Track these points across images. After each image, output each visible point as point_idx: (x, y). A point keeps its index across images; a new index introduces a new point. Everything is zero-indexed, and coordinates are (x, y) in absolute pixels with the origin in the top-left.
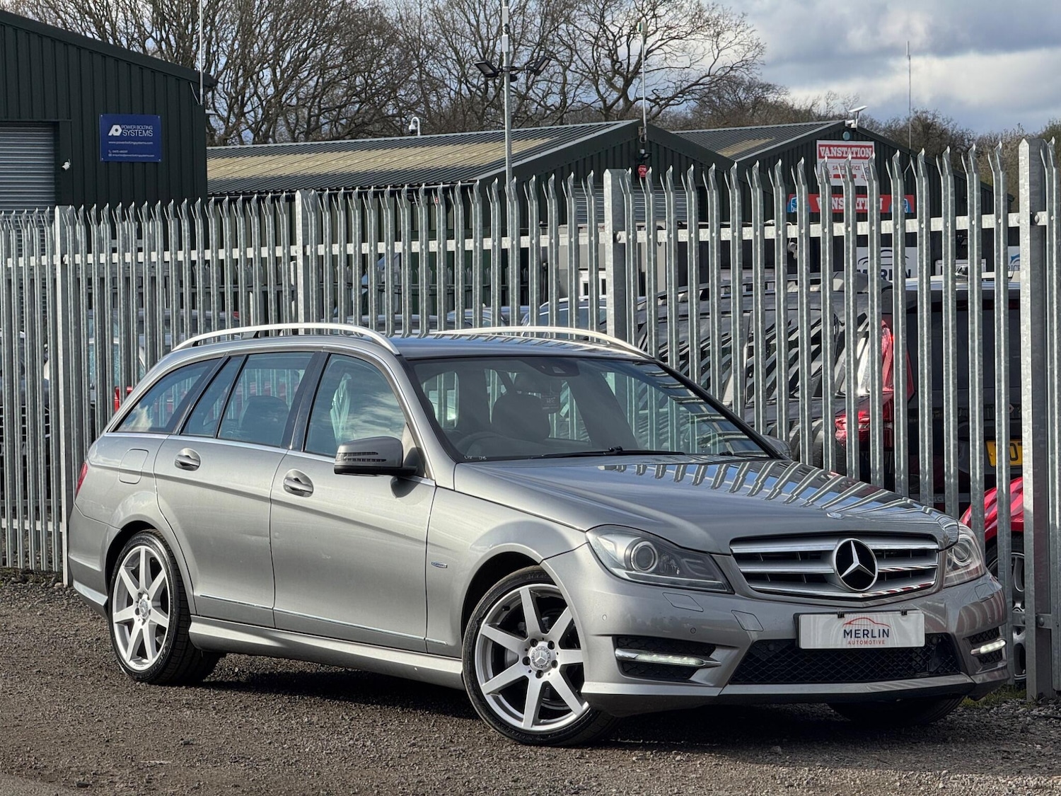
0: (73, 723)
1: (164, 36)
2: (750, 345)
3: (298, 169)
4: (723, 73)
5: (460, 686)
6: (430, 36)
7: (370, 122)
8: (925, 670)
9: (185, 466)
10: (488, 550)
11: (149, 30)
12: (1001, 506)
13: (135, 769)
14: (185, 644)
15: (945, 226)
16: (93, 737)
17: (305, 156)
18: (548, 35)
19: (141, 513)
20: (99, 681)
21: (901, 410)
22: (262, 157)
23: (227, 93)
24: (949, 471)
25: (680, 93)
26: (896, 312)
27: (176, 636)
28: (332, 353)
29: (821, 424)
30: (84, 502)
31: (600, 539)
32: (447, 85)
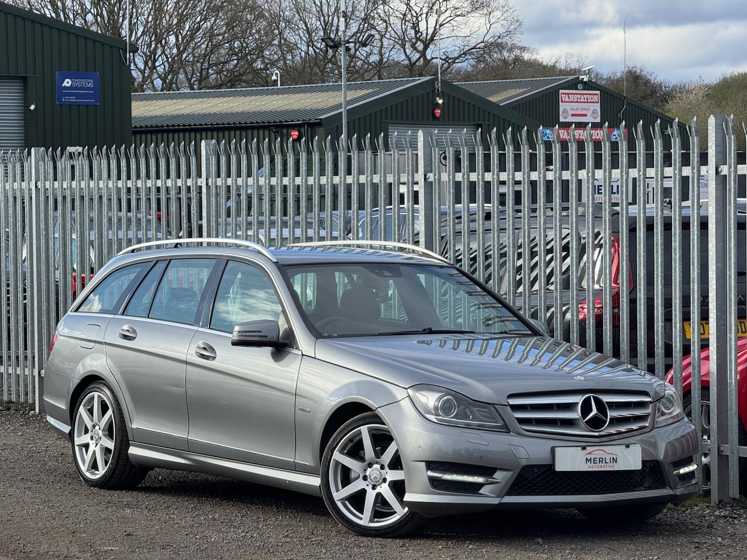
0: (49, 519)
1: (100, 12)
2: (519, 251)
3: (195, 109)
4: (493, 40)
5: (319, 494)
6: (287, 13)
7: (245, 73)
8: (641, 485)
9: (125, 337)
10: (339, 400)
11: (89, 7)
12: (694, 369)
13: (93, 553)
14: (125, 461)
15: (657, 174)
16: (63, 529)
17: (200, 100)
18: (370, 13)
19: (94, 369)
20: (64, 486)
21: (625, 301)
22: (169, 101)
23: (144, 53)
24: (658, 344)
25: (463, 54)
26: (622, 233)
27: (119, 456)
28: (229, 259)
29: (568, 309)
30: (54, 360)
31: (417, 394)
32: (299, 48)
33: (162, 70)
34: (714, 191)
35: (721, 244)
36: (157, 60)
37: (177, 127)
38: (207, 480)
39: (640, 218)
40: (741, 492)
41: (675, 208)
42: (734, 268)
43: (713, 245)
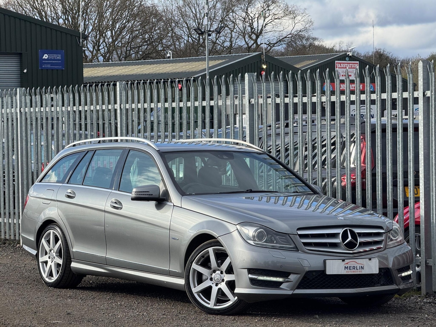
0: (21, 305)
1: (67, 17)
2: (306, 146)
4: (297, 33)
5: (183, 290)
6: (176, 18)
7: (152, 53)
8: (378, 283)
9: (69, 197)
10: (195, 232)
11: (61, 15)
12: (411, 214)
13: (46, 325)
14: (69, 271)
15: (388, 97)
16: (29, 311)
17: (124, 67)
18: (225, 17)
19: (51, 216)
20: (33, 286)
21: (369, 173)
22: (106, 68)
23: (92, 41)
24: (389, 199)
25: (279, 41)
26: (367, 133)
27: (65, 268)
28: (130, 150)
29: (335, 180)
30: (27, 212)
31: (242, 228)
32: (183, 38)
33: (103, 52)
34: (422, 107)
35: (426, 139)
36: (100, 46)
38: (119, 283)
39: (378, 125)
41: (399, 119)
43: (422, 139)
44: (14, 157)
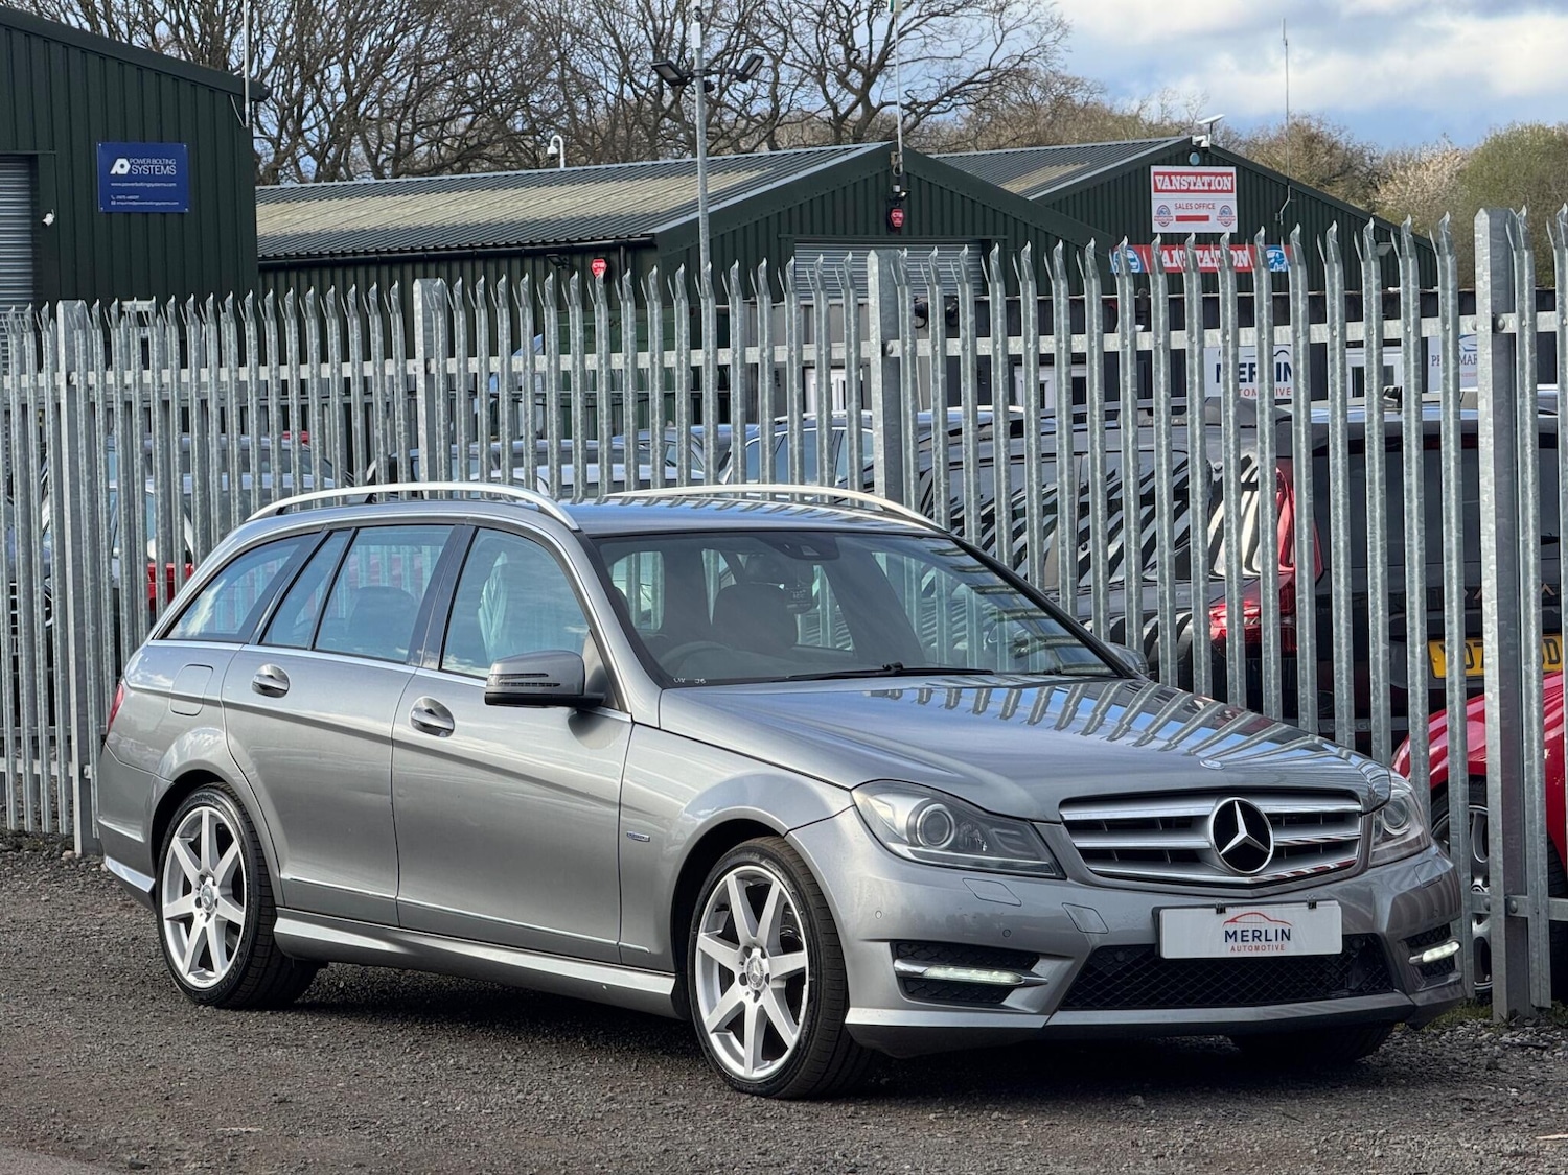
0: (114, 1071)
1: (183, 17)
2: (1083, 499)
3: (389, 218)
4: (1010, 65)
6: (576, 14)
7: (490, 142)
8: (1342, 987)
9: (265, 690)
10: (710, 816)
11: (160, 9)
12: (1453, 739)
13: (210, 1140)
14: (269, 949)
15: (1369, 335)
16: (146, 1092)
17: (400, 198)
18: (751, 12)
19: (202, 757)
20: (143, 1004)
21: (1307, 599)
22: (335, 201)
23: (277, 103)
24: (1377, 689)
25: (946, 95)
26: (1299, 458)
27: (255, 939)
28: (479, 526)
29: (1189, 617)
30: (119, 741)
31: (872, 801)
32: (602, 86)
33: (316, 139)
34: (1490, 368)
35: (1506, 478)
36: (305, 117)
37: (351, 257)
38: (440, 987)
39: (1335, 426)
40: (1556, 994)
41: (1409, 404)
42: (1534, 527)
43: (1489, 481)
44: (48, 543)
